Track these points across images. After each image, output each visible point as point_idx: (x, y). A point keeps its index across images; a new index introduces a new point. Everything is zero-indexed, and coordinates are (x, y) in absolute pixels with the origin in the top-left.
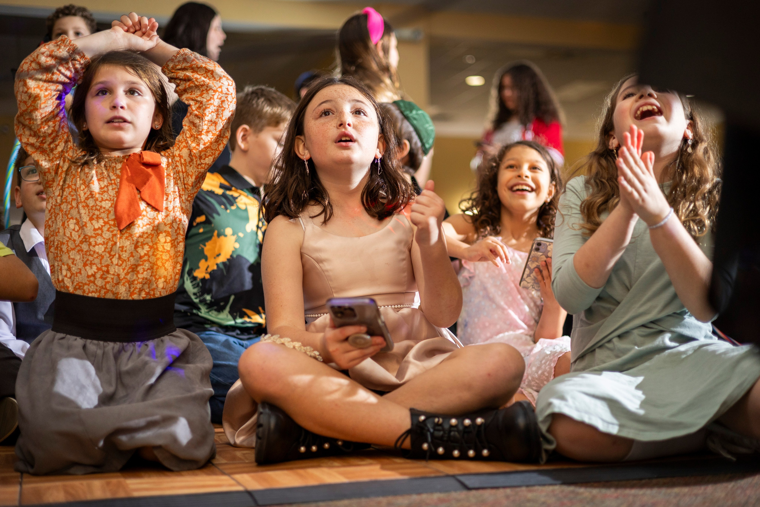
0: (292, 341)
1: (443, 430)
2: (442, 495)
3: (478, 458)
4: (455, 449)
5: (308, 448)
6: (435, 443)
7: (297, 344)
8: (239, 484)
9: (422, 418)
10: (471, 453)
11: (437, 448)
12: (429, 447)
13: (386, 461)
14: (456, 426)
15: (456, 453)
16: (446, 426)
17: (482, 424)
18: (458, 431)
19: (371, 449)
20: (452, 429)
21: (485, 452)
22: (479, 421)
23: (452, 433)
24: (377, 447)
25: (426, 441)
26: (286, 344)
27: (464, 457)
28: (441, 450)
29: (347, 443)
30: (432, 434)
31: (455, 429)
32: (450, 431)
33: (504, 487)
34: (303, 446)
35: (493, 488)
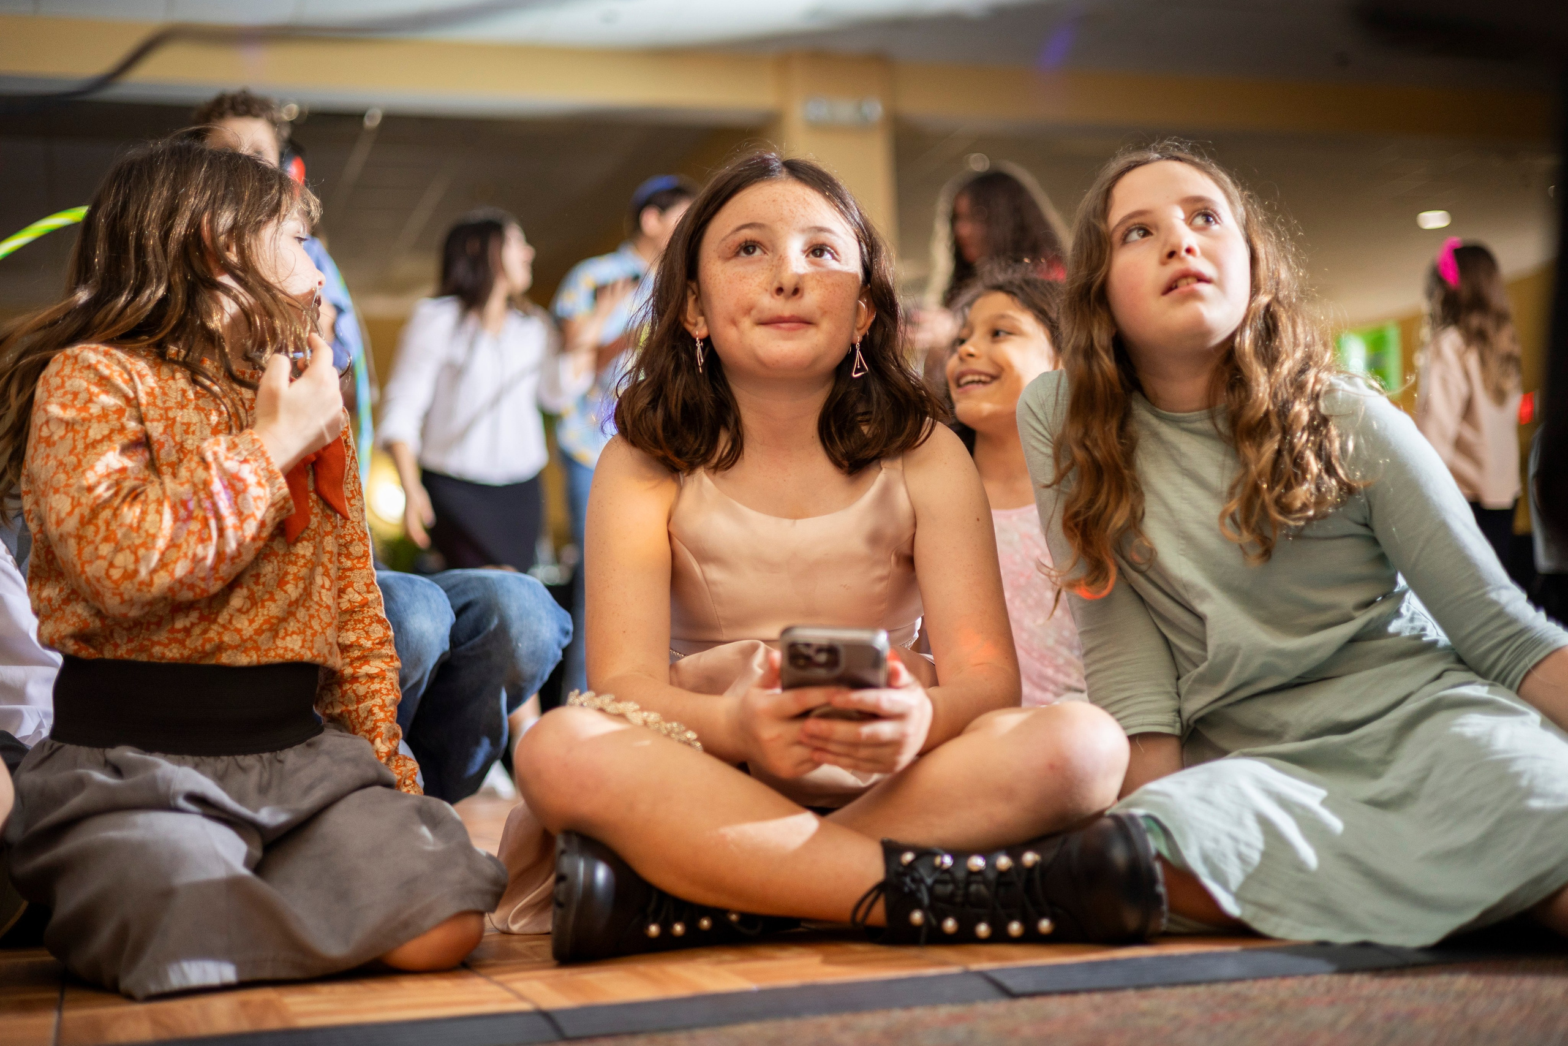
0: (642, 709)
1: (954, 881)
2: (957, 1010)
3: (1031, 938)
4: (980, 920)
5: (666, 928)
6: (938, 909)
7: (653, 717)
8: (521, 997)
9: (908, 857)
10: (1015, 928)
11: (941, 918)
12: (926, 917)
13: (833, 949)
14: (980, 872)
15: (983, 929)
16: (960, 874)
17: (1036, 865)
18: (986, 882)
19: (800, 929)
20: (973, 878)
21: (1045, 925)
22: (1030, 858)
23: (973, 888)
24: (813, 926)
25: (919, 906)
26: (630, 715)
27: (999, 937)
28: (950, 924)
29: (748, 918)
30: (930, 889)
31: (979, 878)
32: (968, 884)
33: (1090, 991)
34: (654, 922)
35: (1063, 993)
